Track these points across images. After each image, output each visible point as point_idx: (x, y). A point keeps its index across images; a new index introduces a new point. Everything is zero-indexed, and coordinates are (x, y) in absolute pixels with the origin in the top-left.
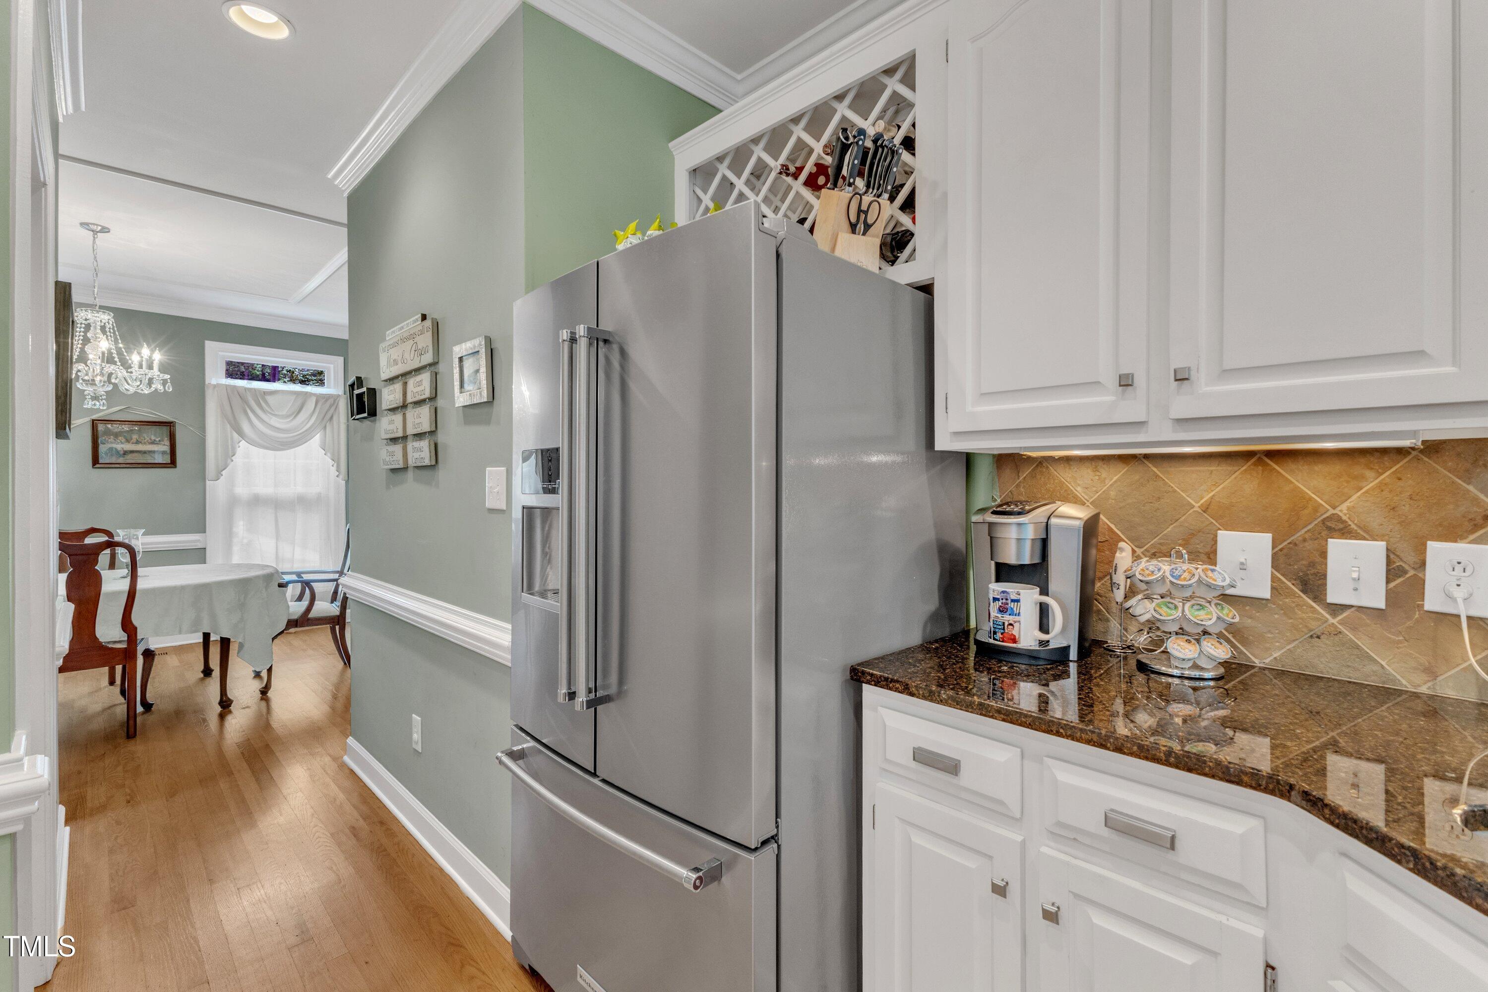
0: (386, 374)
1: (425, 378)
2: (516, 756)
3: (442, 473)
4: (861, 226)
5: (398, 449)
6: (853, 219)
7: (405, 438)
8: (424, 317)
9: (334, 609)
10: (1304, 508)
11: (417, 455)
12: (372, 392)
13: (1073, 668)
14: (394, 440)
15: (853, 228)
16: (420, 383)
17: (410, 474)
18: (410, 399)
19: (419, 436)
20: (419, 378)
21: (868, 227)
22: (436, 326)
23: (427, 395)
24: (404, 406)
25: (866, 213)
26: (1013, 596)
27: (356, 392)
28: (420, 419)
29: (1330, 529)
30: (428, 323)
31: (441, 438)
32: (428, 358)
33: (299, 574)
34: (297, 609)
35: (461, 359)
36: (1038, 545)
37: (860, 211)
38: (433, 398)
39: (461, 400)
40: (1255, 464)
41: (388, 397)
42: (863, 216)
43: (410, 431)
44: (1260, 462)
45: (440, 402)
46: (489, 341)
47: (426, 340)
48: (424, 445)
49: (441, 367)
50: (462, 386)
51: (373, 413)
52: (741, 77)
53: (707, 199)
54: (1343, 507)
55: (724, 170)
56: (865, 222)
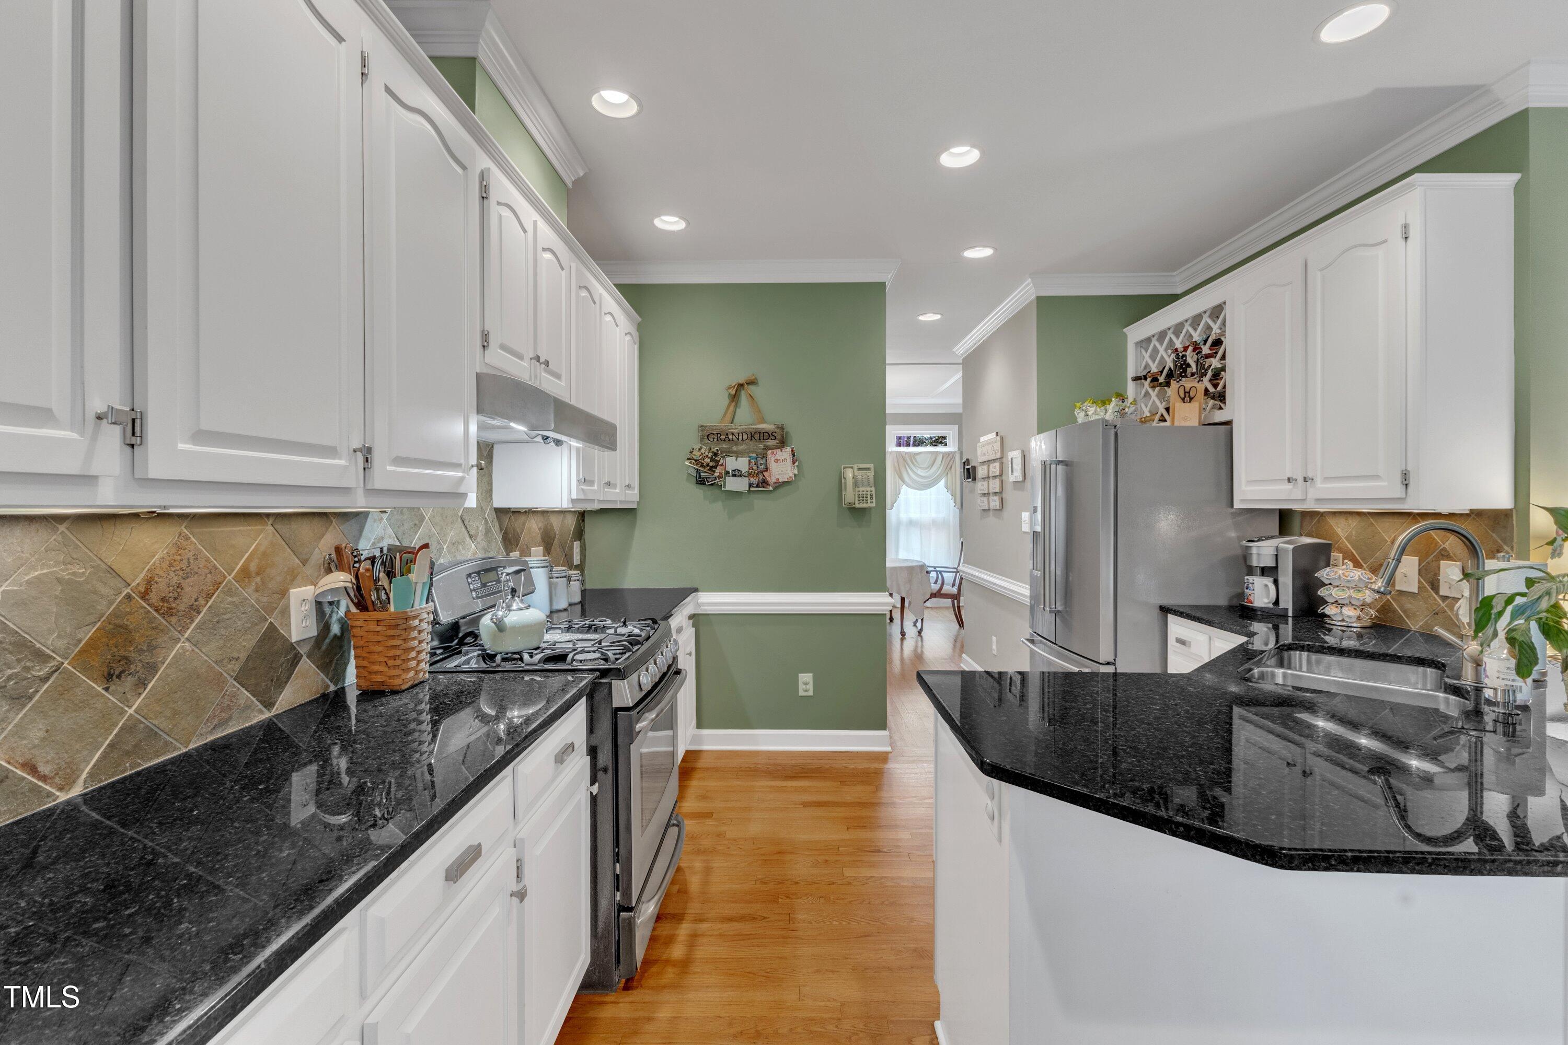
0: (980, 460)
1: (997, 464)
2: (1032, 641)
3: (1005, 513)
4: (1187, 399)
5: (985, 499)
6: (1182, 396)
7: (989, 494)
8: (997, 434)
9: (954, 590)
10: (1432, 543)
11: (993, 503)
12: (974, 468)
13: (1290, 620)
14: (984, 494)
15: (1183, 400)
16: (995, 467)
17: (991, 513)
18: (991, 475)
19: (995, 494)
20: (995, 464)
21: (1191, 399)
22: (1002, 439)
23: (998, 474)
24: (988, 477)
25: (1189, 393)
26: (1251, 581)
27: (966, 467)
28: (995, 485)
29: (1442, 555)
30: (998, 438)
31: (1004, 496)
32: (998, 455)
33: (935, 568)
34: (935, 587)
35: (1012, 459)
36: (1275, 557)
37: (1185, 393)
38: (1001, 475)
39: (1012, 479)
41: (981, 472)
42: (1187, 395)
43: (991, 491)
45: (1004, 477)
46: (1023, 451)
47: (997, 446)
48: (997, 498)
49: (1004, 460)
50: (1012, 471)
51: (974, 479)
52: (1175, 273)
53: (1147, 356)
54: (1447, 543)
55: (1154, 342)
56: (1189, 396)
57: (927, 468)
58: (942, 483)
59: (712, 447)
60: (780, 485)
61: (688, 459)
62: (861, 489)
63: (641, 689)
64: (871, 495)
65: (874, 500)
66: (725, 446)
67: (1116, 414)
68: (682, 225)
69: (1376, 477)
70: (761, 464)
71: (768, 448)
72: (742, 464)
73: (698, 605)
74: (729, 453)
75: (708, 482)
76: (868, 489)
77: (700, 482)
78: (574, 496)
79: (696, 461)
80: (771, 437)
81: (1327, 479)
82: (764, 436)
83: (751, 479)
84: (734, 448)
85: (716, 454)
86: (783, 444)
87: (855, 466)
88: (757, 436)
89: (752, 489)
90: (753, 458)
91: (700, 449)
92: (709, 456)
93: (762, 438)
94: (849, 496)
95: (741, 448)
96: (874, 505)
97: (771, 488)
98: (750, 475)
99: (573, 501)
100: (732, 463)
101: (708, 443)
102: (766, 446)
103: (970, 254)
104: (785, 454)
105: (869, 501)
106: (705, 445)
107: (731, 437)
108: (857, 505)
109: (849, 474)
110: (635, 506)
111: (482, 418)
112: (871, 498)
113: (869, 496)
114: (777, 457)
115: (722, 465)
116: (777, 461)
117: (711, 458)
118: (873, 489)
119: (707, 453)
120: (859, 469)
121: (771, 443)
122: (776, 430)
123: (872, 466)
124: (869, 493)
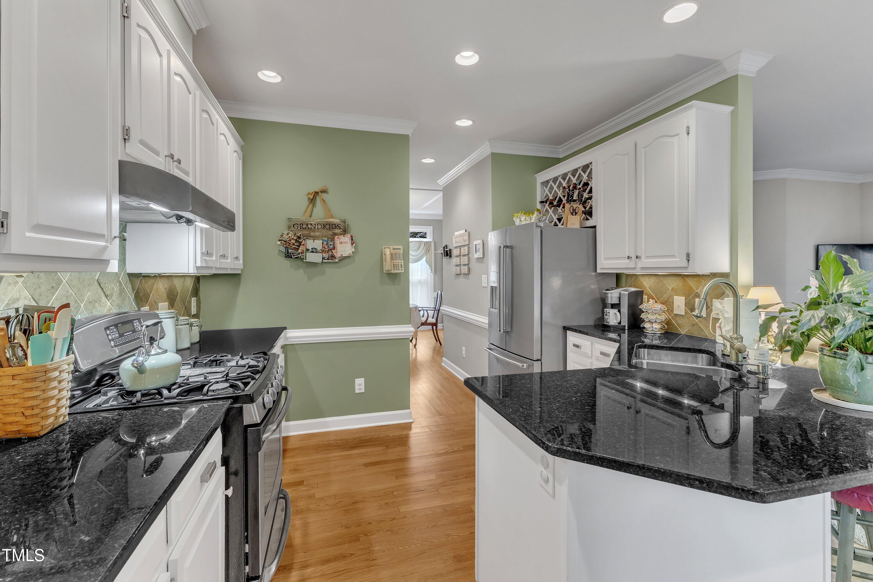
0: (455, 246)
1: (466, 248)
2: (490, 349)
3: (471, 276)
5: (458, 268)
6: (572, 212)
7: (460, 265)
8: (466, 231)
9: (434, 321)
10: (690, 290)
11: (464, 270)
12: (450, 250)
13: (626, 331)
14: (457, 265)
15: (572, 214)
16: (465, 250)
17: (462, 276)
18: (462, 254)
19: (464, 265)
20: (465, 248)
21: (576, 213)
22: (469, 233)
23: (467, 253)
24: (460, 255)
25: (575, 210)
26: (608, 311)
27: (446, 250)
28: (465, 260)
29: (696, 296)
30: (467, 233)
31: (470, 266)
32: (467, 243)
33: (422, 308)
34: (424, 319)
35: (476, 245)
36: (619, 298)
37: (573, 210)
38: (468, 254)
39: (476, 256)
40: (682, 278)
41: (455, 252)
42: (574, 211)
43: (462, 263)
44: (683, 277)
45: (470, 255)
46: (483, 241)
47: (466, 237)
48: (466, 267)
49: (470, 246)
50: (476, 252)
51: (450, 256)
52: (560, 147)
53: (547, 190)
54: (699, 290)
55: (551, 183)
56: (575, 212)
57: (415, 251)
58: (424, 259)
59: (297, 232)
60: (343, 259)
61: (280, 240)
62: (395, 261)
63: (265, 408)
64: (401, 265)
65: (403, 268)
66: (306, 232)
67: (537, 220)
68: (278, 79)
69: (673, 256)
70: (331, 245)
71: (335, 234)
72: (318, 244)
73: (287, 338)
74: (308, 237)
75: (294, 256)
76: (400, 261)
77: (288, 256)
78: (199, 264)
79: (285, 242)
80: (337, 227)
81: (647, 257)
82: (332, 226)
83: (324, 254)
84: (312, 234)
85: (299, 238)
86: (345, 232)
87: (391, 247)
88: (327, 227)
89: (324, 261)
90: (325, 241)
91: (288, 234)
92: (295, 238)
93: (331, 228)
94: (387, 266)
95: (317, 234)
96: (403, 271)
97: (337, 261)
98: (323, 251)
99: (198, 268)
100: (310, 244)
101: (294, 230)
102: (334, 233)
103: (459, 123)
104: (346, 239)
105: (400, 269)
106: (292, 231)
107: (310, 226)
108: (393, 272)
109: (388, 252)
110: (239, 272)
111: (124, 199)
112: (401, 267)
113: (400, 266)
114: (341, 240)
115: (304, 245)
116: (341, 243)
117: (296, 240)
118: (402, 261)
119: (293, 237)
120: (394, 249)
121: (337, 231)
122: (341, 223)
123: (401, 247)
124: (400, 264)
